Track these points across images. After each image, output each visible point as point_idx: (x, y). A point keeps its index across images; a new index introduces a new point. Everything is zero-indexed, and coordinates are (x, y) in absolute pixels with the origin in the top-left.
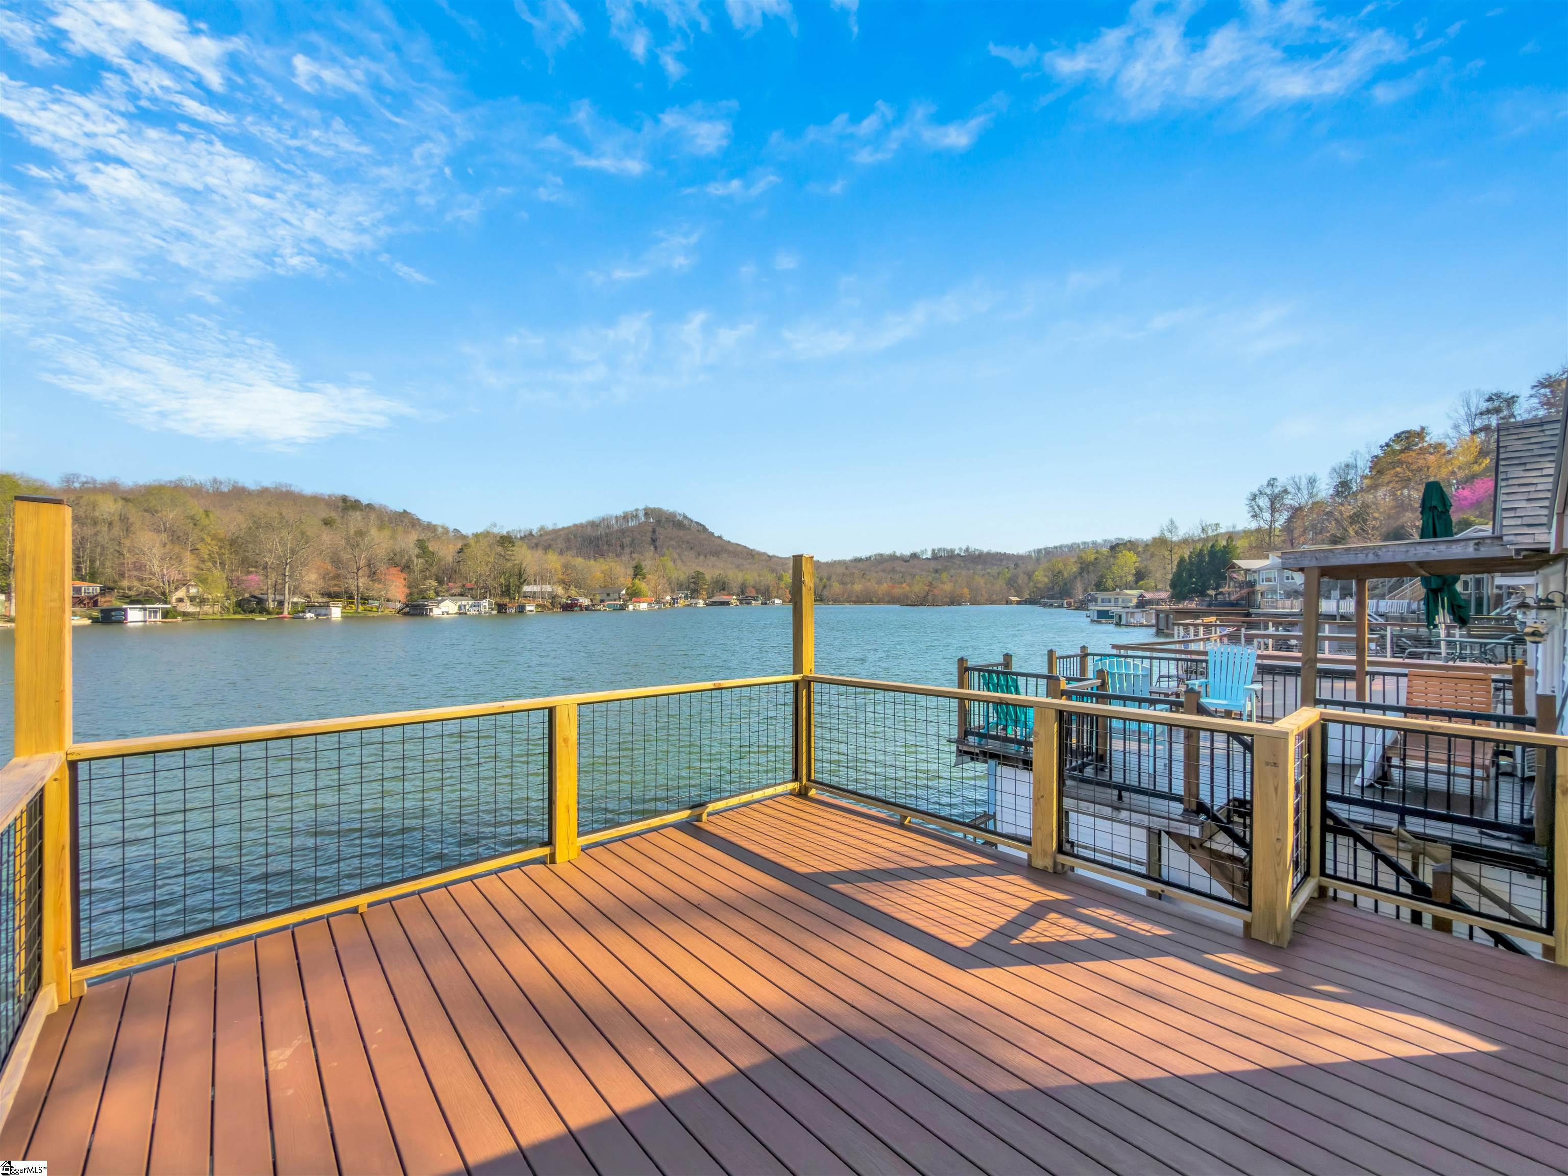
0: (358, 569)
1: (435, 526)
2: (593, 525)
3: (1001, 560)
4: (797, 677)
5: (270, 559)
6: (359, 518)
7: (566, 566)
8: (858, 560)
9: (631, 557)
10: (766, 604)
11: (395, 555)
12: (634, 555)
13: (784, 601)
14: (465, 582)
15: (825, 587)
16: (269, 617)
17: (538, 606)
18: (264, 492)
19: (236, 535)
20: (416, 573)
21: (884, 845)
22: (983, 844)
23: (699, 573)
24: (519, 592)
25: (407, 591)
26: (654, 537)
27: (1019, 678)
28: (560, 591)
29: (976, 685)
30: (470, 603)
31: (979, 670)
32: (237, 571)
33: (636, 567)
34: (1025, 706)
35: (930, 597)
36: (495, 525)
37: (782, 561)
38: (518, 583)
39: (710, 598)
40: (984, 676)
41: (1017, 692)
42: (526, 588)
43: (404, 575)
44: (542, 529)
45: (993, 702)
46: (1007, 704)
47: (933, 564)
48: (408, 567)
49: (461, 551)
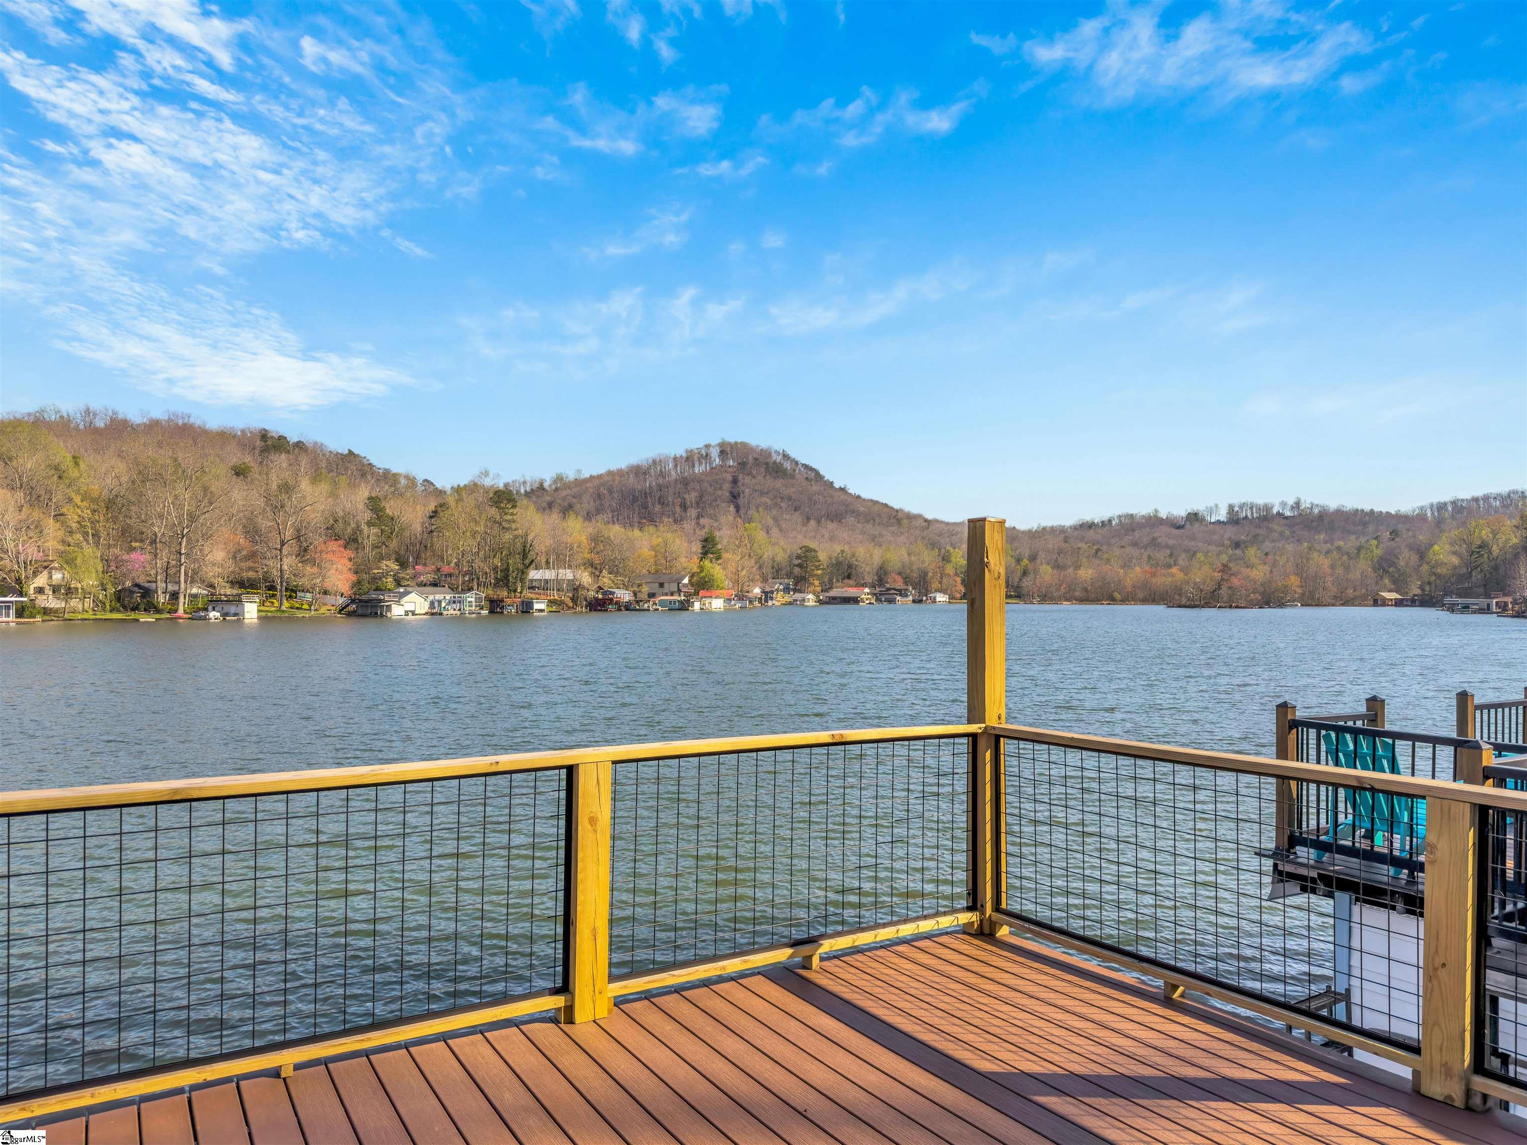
0: (283, 544)
1: (395, 475)
2: (638, 471)
3: (1365, 524)
4: (974, 728)
5: (159, 529)
6: (284, 465)
7: (596, 539)
8: (1088, 526)
9: (698, 524)
10: (920, 601)
11: (336, 521)
12: (702, 521)
13: (952, 597)
14: (439, 564)
15: (1025, 573)
16: (158, 616)
17: (551, 602)
18: (153, 426)
19: (114, 493)
20: (367, 550)
21: (1133, 1034)
22: (1326, 1045)
23: (808, 550)
24: (522, 580)
25: (354, 578)
26: (735, 491)
27: (1398, 742)
28: (585, 578)
29: (1313, 753)
30: (448, 597)
31: (1318, 725)
32: (115, 546)
33: (706, 540)
34: (1412, 795)
35: (1224, 592)
36: (486, 474)
37: (950, 529)
38: (521, 566)
39: (826, 590)
40: (1327, 738)
41: (1394, 769)
42: (534, 574)
43: (349, 553)
44: (559, 478)
45: (1345, 786)
46: (1373, 790)
47: (1230, 532)
48: (355, 540)
49: (434, 514)
